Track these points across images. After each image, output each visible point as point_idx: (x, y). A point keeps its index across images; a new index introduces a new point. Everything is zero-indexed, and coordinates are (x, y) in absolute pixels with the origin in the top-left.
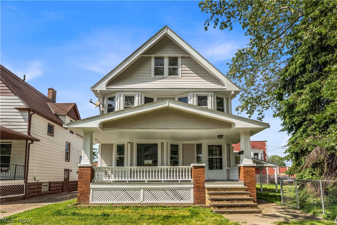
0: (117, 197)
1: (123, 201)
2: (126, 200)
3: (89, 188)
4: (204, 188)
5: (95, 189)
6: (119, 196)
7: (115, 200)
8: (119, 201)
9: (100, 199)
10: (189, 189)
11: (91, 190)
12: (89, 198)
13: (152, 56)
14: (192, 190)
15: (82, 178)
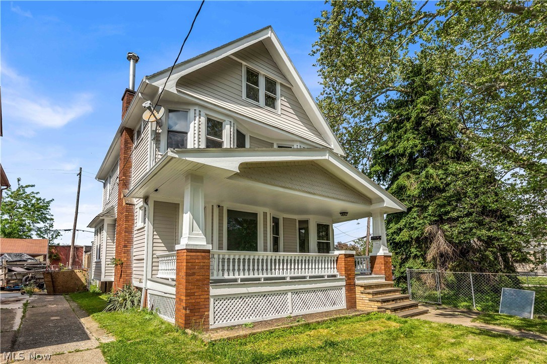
0: (254, 311)
1: (264, 315)
2: (269, 313)
3: (207, 297)
4: (354, 285)
5: (218, 298)
6: (258, 308)
7: (252, 315)
8: (258, 317)
9: (227, 318)
10: (339, 288)
11: (212, 300)
12: (208, 316)
13: (244, 63)
14: (344, 288)
15: (194, 274)
